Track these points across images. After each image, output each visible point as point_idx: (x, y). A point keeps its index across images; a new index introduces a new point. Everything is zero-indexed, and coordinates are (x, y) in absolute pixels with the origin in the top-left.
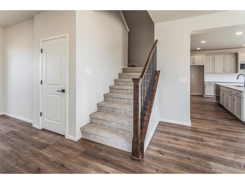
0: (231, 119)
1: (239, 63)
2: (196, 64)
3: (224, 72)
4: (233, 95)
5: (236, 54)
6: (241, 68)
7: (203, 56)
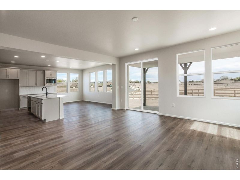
0: (38, 121)
1: (46, 79)
2: (9, 78)
3: (36, 86)
4: (38, 103)
5: (44, 71)
6: (47, 82)
7: (18, 70)
